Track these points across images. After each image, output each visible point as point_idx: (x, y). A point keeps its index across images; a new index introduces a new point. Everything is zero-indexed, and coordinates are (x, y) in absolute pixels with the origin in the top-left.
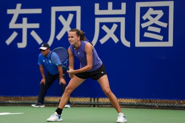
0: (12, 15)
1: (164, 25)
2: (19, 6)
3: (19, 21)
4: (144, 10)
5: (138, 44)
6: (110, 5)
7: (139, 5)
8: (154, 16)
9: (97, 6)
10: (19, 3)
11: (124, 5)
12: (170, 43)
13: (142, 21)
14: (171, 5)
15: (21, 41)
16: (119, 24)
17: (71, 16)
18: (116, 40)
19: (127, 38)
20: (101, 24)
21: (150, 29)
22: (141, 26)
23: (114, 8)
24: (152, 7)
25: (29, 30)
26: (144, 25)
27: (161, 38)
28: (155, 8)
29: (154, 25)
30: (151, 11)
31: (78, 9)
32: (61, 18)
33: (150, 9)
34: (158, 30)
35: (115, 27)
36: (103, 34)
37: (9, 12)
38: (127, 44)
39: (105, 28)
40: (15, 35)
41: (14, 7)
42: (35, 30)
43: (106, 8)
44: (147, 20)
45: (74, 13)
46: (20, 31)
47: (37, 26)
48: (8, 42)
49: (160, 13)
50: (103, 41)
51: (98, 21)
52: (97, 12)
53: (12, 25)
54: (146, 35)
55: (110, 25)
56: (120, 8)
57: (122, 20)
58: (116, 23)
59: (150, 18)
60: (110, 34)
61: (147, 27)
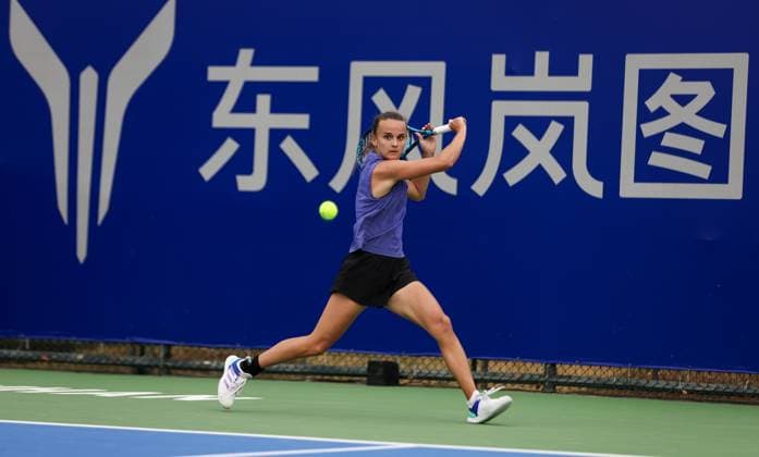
0: (222, 86)
1: (716, 129)
2: (246, 55)
3: (245, 104)
4: (651, 81)
5: (630, 188)
6: (542, 59)
7: (635, 63)
8: (683, 100)
9: (499, 62)
10: (247, 46)
11: (586, 62)
12: (733, 190)
13: (644, 116)
14: (738, 63)
15: (248, 170)
16: (568, 122)
17: (412, 94)
18: (557, 174)
19: (594, 169)
20: (511, 123)
21: (670, 140)
22: (639, 132)
23: (554, 70)
24: (677, 72)
25: (277, 136)
26: (649, 129)
27: (703, 170)
28: (688, 75)
29: (683, 129)
30: (674, 85)
31: (436, 71)
32: (382, 100)
33: (672, 75)
34: (697, 146)
35: (555, 130)
36: (514, 152)
37: (215, 73)
38: (593, 188)
39: (521, 134)
40: (229, 148)
41: (231, 61)
42: (297, 134)
43: (529, 70)
44: (662, 113)
45: (425, 83)
46: (245, 137)
47: (301, 121)
48: (208, 170)
49: (704, 92)
50: (514, 176)
51: (500, 111)
52: (500, 80)
53: (223, 117)
54: (657, 159)
55: (538, 126)
56: (573, 70)
57: (580, 112)
58: (560, 119)
59: (671, 106)
60: (539, 153)
61: (660, 136)
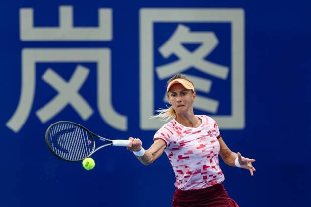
1: (220, 72)
4: (163, 32)
6: (66, 13)
7: (149, 17)
8: (192, 47)
9: (26, 16)
11: (106, 15)
13: (159, 60)
14: (236, 18)
16: (92, 67)
18: (85, 111)
19: (119, 107)
20: (41, 68)
22: (155, 74)
23: (78, 22)
24: (186, 24)
26: (164, 72)
28: (195, 27)
29: (192, 72)
30: (183, 35)
33: (181, 27)
34: (205, 85)
35: (81, 74)
36: (45, 94)
38: (118, 122)
39: (51, 77)
43: (54, 22)
44: (173, 58)
49: (209, 41)
50: (46, 114)
51: (29, 58)
52: (28, 30)
55: (66, 70)
56: (93, 22)
57: (103, 58)
58: (86, 65)
59: (182, 52)
